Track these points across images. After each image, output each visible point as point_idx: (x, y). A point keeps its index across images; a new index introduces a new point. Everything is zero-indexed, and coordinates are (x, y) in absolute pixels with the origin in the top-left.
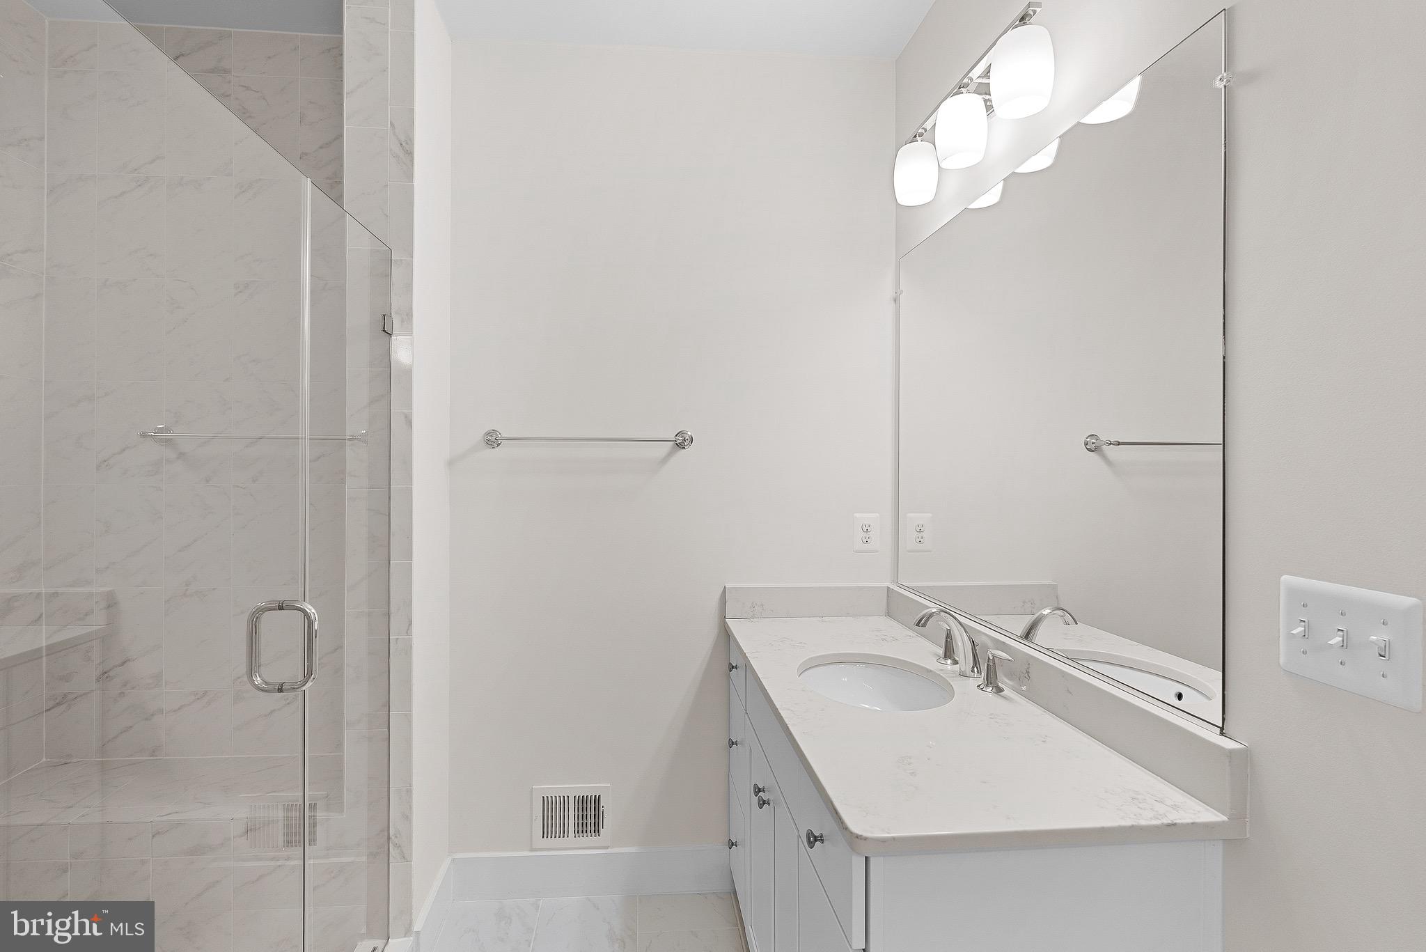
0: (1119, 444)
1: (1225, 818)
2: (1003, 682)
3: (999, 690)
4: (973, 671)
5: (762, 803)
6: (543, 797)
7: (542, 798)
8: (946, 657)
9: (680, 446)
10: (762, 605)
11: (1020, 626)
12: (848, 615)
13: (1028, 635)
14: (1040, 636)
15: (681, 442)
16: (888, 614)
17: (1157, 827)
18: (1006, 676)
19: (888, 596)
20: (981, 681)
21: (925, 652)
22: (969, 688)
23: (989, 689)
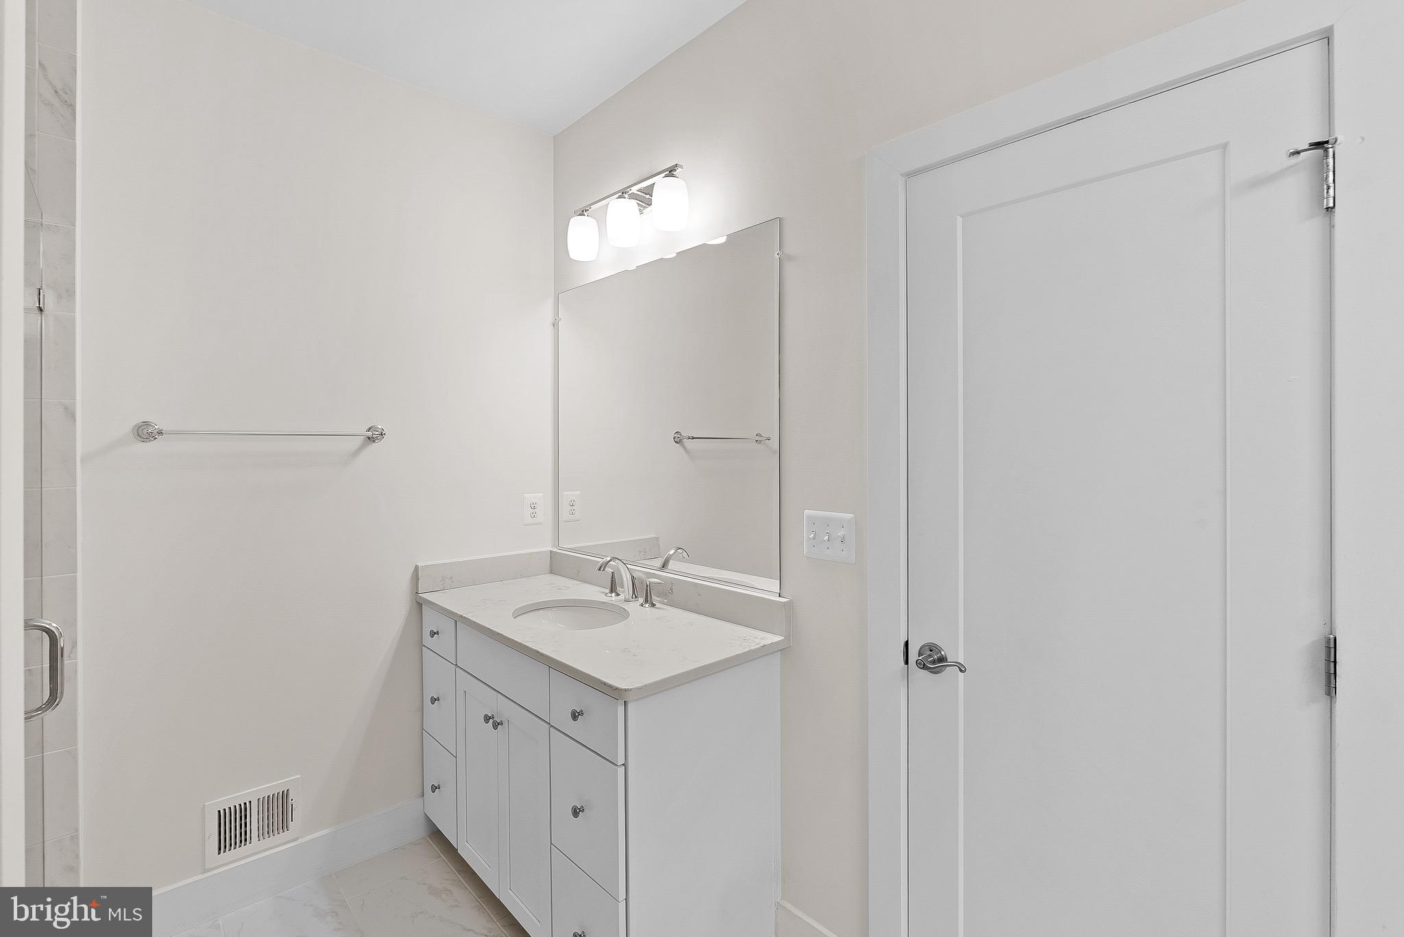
0: (693, 438)
1: (783, 638)
2: (655, 599)
3: (653, 605)
4: (632, 598)
5: (496, 725)
6: (219, 811)
7: (217, 813)
8: (611, 592)
9: (371, 439)
10: (452, 578)
11: (658, 563)
12: (522, 577)
13: (664, 565)
14: (672, 565)
15: (373, 437)
16: (551, 572)
17: (758, 648)
18: (656, 596)
19: (551, 558)
20: (641, 600)
21: (595, 593)
22: (634, 607)
23: (647, 606)
